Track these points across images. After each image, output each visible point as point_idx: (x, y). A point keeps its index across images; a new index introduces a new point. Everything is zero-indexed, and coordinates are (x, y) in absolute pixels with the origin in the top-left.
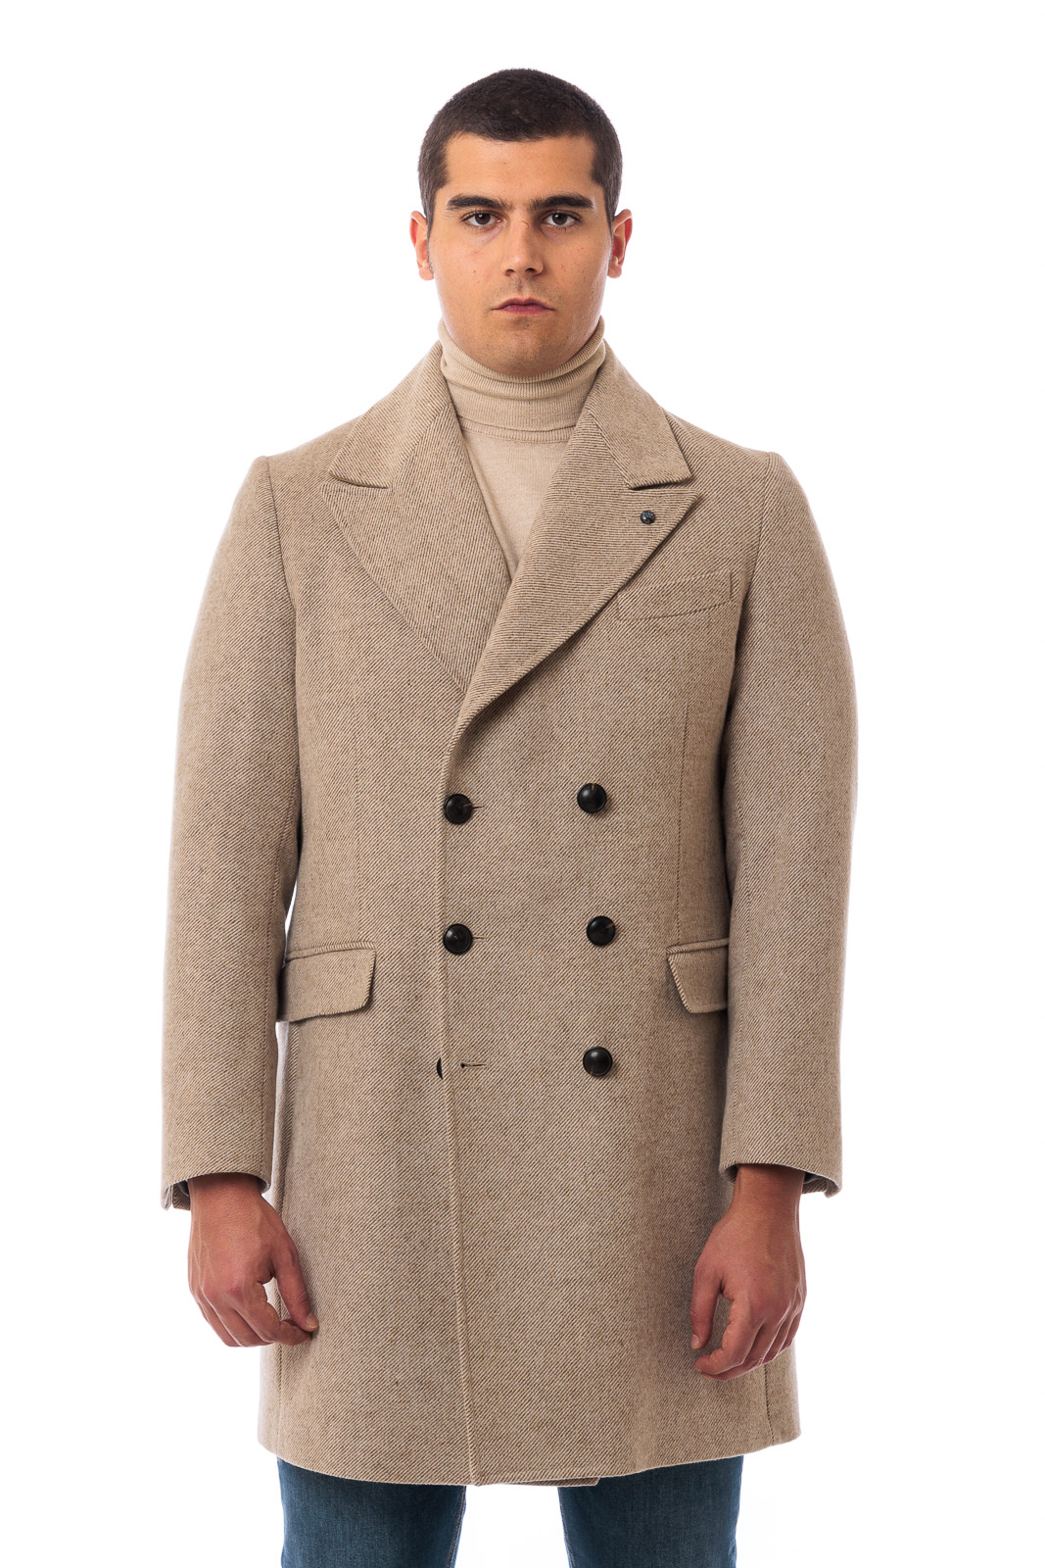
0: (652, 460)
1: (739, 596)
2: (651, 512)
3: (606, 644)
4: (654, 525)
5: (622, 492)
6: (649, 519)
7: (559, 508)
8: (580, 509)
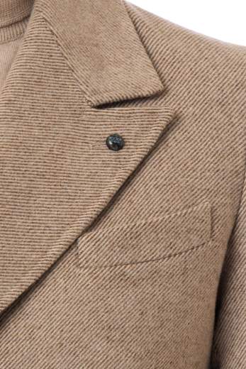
0: (116, 70)
1: (223, 234)
2: (119, 137)
3: (62, 296)
4: (123, 152)
5: (83, 112)
6: (117, 144)
7: (12, 131)
8: (36, 132)
